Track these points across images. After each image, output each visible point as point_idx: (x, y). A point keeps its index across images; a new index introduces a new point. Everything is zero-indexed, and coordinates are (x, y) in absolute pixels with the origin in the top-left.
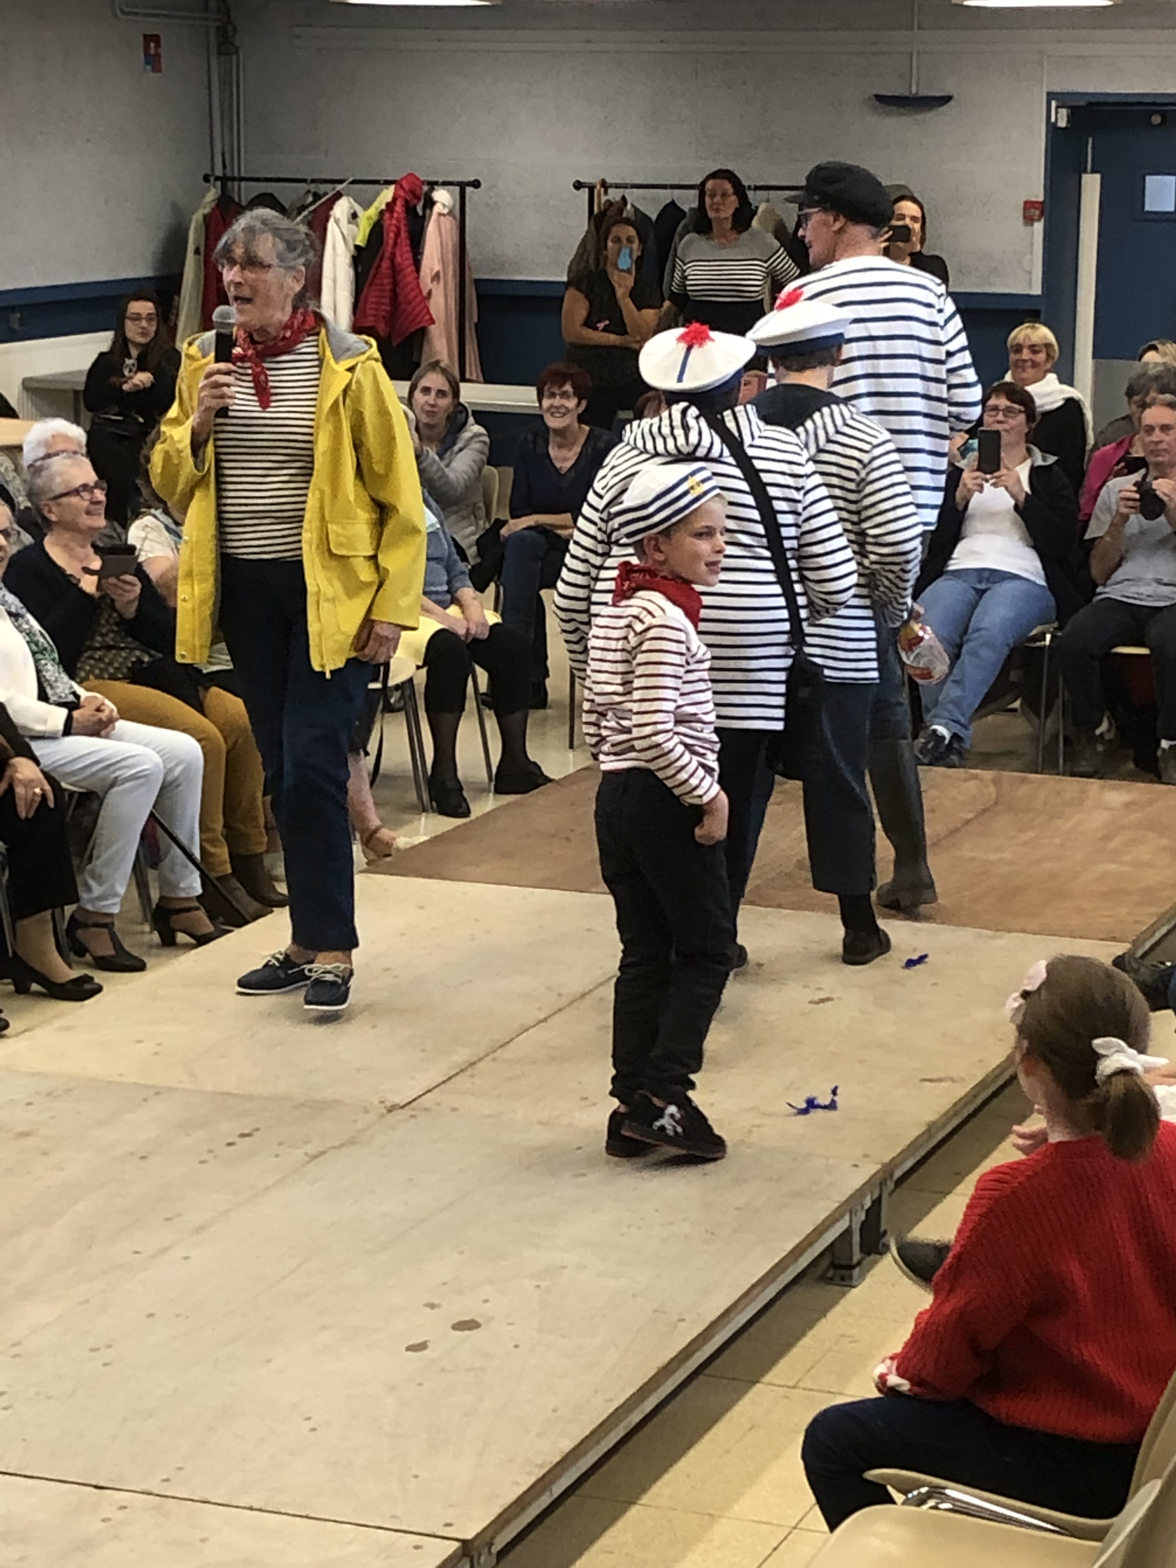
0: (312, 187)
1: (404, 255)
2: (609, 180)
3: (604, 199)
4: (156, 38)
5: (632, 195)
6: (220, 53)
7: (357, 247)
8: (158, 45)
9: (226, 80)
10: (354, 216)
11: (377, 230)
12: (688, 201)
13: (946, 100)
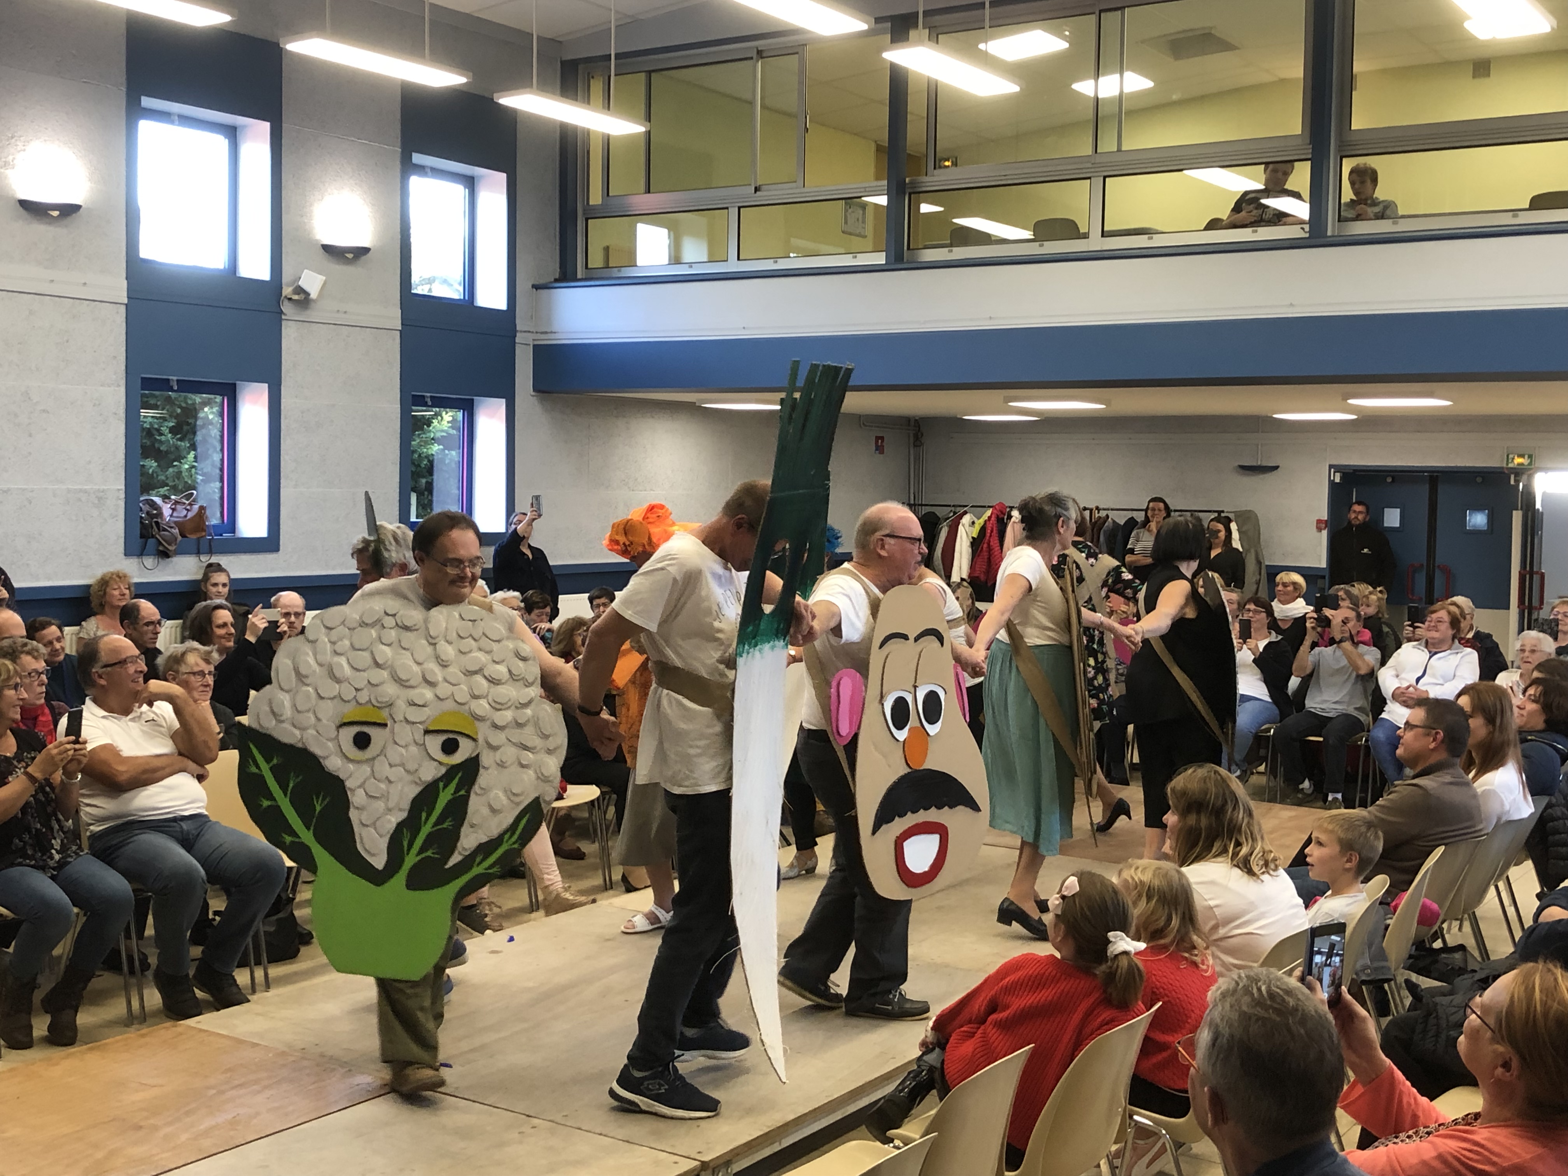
0: (953, 509)
1: (995, 542)
2: (1101, 507)
3: (1097, 515)
4: (882, 438)
5: (1112, 514)
6: (915, 446)
7: (973, 538)
8: (883, 441)
9: (917, 459)
10: (973, 523)
11: (983, 529)
12: (1140, 517)
13: (1276, 468)
